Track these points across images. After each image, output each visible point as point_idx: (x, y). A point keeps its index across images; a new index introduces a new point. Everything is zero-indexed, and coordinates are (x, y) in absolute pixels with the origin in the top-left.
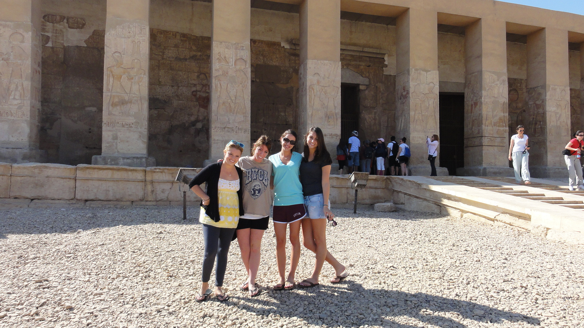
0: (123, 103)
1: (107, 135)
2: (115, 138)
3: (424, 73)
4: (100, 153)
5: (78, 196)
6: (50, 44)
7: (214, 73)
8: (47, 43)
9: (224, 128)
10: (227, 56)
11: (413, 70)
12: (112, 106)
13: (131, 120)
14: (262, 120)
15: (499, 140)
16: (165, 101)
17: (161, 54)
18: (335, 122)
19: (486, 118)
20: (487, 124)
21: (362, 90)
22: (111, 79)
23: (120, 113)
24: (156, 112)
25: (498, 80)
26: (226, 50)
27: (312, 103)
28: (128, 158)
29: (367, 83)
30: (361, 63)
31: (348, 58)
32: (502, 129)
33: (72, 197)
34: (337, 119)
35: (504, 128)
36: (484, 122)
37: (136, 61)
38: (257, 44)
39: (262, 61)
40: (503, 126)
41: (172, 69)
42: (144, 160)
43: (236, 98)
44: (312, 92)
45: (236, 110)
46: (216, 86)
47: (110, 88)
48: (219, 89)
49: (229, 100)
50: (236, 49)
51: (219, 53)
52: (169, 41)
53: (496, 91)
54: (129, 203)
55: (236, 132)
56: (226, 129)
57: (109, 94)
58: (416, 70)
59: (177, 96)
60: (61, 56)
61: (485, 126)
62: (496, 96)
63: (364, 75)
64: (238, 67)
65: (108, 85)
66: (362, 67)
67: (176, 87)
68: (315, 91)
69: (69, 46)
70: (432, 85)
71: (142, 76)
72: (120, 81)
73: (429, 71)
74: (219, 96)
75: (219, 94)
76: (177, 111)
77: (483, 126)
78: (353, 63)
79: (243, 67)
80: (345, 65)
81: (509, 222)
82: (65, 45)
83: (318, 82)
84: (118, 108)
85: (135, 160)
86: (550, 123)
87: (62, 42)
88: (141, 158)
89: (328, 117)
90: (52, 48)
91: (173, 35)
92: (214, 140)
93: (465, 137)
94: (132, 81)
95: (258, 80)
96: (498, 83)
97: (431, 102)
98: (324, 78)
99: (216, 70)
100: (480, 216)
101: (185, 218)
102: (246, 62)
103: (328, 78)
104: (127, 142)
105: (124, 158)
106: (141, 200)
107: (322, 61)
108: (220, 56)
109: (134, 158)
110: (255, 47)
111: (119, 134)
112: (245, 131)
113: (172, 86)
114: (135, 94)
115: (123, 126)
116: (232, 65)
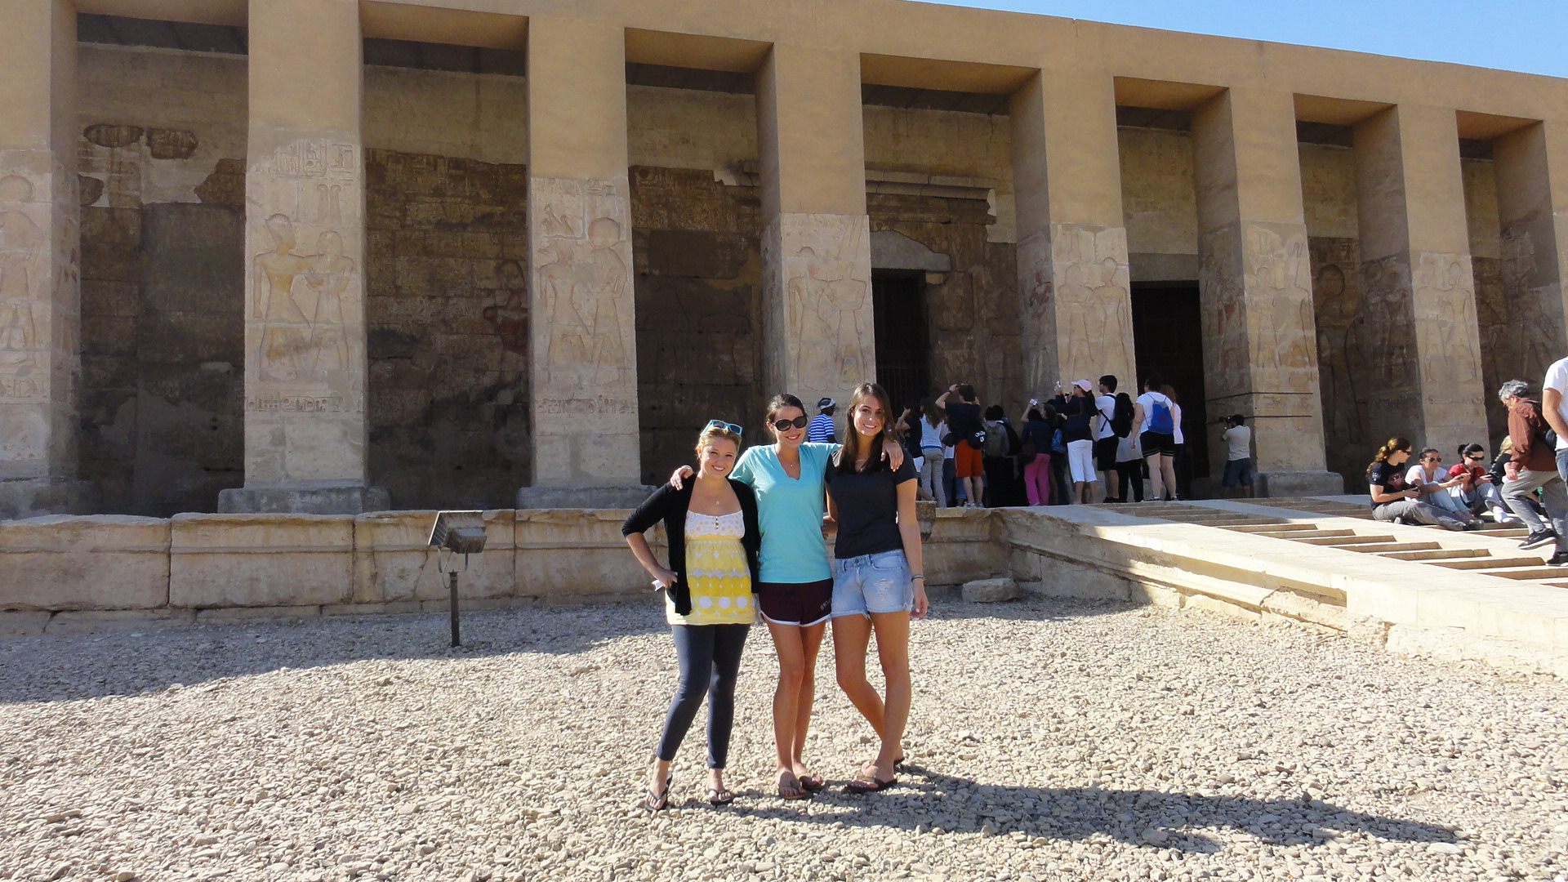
0: (298, 346)
1: (256, 432)
2: (279, 440)
3: (1090, 235)
4: (239, 483)
5: (176, 599)
6: (103, 202)
7: (537, 259)
8: (96, 198)
9: (569, 401)
10: (568, 213)
11: (1060, 227)
12: (269, 356)
13: (321, 391)
14: (671, 375)
15: (1295, 400)
16: (412, 337)
17: (398, 214)
18: (862, 372)
19: (1259, 345)
20: (1260, 362)
21: (934, 286)
22: (265, 287)
23: (290, 374)
24: (389, 367)
25: (1283, 244)
26: (567, 197)
27: (799, 325)
28: (314, 493)
29: (945, 268)
30: (926, 216)
31: (893, 203)
32: (1301, 370)
33: (161, 600)
34: (865, 366)
35: (1308, 369)
36: (1253, 355)
37: (329, 235)
38: (650, 177)
39: (666, 221)
40: (1304, 364)
41: (427, 252)
42: (357, 495)
43: (595, 320)
44: (798, 297)
45: (597, 353)
46: (543, 293)
47: (263, 308)
48: (551, 301)
49: (579, 329)
50: (593, 193)
51: (549, 206)
52: (420, 180)
53: (1279, 273)
54: (312, 611)
55: (600, 411)
56: (574, 404)
57: (261, 325)
58: (1067, 227)
59: (444, 321)
60: (134, 230)
61: (1258, 365)
62: (1280, 285)
63: (935, 248)
64: (599, 241)
65: (256, 301)
66: (930, 226)
67: (440, 300)
68: (805, 294)
69: (153, 205)
70: (1110, 265)
71: (346, 274)
72: (289, 292)
73: (1102, 229)
74: (553, 317)
75: (550, 312)
76: (445, 362)
77: (1252, 366)
78: (906, 216)
79: (611, 240)
80: (886, 222)
81: (1295, 613)
82: (145, 201)
83: (812, 271)
84: (286, 360)
85: (334, 496)
86: (1427, 350)
87: (136, 193)
88: (350, 490)
89: (841, 359)
90: (110, 211)
91: (428, 164)
92: (543, 434)
93: (1208, 396)
94: (321, 288)
95: (656, 272)
96: (1283, 251)
97: (1111, 309)
98: (826, 261)
99: (540, 251)
100: (1226, 600)
101: (456, 642)
102: (618, 225)
103: (837, 258)
104: (312, 448)
105: (303, 493)
106: (346, 601)
107: (818, 216)
108: (551, 214)
109: (330, 490)
110: (647, 185)
111: (288, 429)
112: (625, 407)
113: (431, 298)
114: (328, 322)
115: (300, 408)
116: (584, 235)
